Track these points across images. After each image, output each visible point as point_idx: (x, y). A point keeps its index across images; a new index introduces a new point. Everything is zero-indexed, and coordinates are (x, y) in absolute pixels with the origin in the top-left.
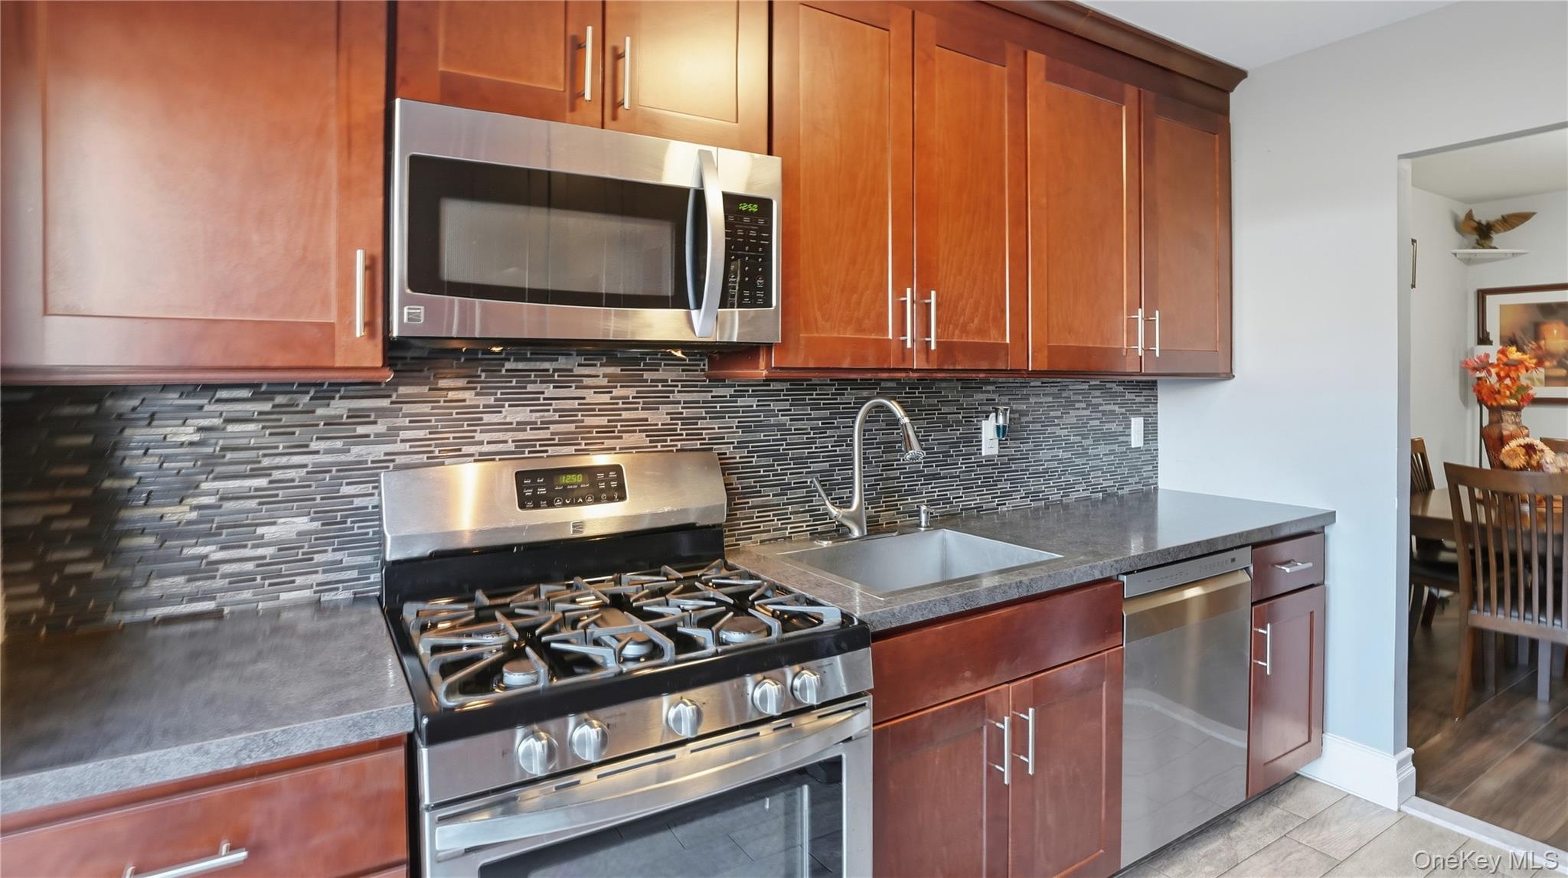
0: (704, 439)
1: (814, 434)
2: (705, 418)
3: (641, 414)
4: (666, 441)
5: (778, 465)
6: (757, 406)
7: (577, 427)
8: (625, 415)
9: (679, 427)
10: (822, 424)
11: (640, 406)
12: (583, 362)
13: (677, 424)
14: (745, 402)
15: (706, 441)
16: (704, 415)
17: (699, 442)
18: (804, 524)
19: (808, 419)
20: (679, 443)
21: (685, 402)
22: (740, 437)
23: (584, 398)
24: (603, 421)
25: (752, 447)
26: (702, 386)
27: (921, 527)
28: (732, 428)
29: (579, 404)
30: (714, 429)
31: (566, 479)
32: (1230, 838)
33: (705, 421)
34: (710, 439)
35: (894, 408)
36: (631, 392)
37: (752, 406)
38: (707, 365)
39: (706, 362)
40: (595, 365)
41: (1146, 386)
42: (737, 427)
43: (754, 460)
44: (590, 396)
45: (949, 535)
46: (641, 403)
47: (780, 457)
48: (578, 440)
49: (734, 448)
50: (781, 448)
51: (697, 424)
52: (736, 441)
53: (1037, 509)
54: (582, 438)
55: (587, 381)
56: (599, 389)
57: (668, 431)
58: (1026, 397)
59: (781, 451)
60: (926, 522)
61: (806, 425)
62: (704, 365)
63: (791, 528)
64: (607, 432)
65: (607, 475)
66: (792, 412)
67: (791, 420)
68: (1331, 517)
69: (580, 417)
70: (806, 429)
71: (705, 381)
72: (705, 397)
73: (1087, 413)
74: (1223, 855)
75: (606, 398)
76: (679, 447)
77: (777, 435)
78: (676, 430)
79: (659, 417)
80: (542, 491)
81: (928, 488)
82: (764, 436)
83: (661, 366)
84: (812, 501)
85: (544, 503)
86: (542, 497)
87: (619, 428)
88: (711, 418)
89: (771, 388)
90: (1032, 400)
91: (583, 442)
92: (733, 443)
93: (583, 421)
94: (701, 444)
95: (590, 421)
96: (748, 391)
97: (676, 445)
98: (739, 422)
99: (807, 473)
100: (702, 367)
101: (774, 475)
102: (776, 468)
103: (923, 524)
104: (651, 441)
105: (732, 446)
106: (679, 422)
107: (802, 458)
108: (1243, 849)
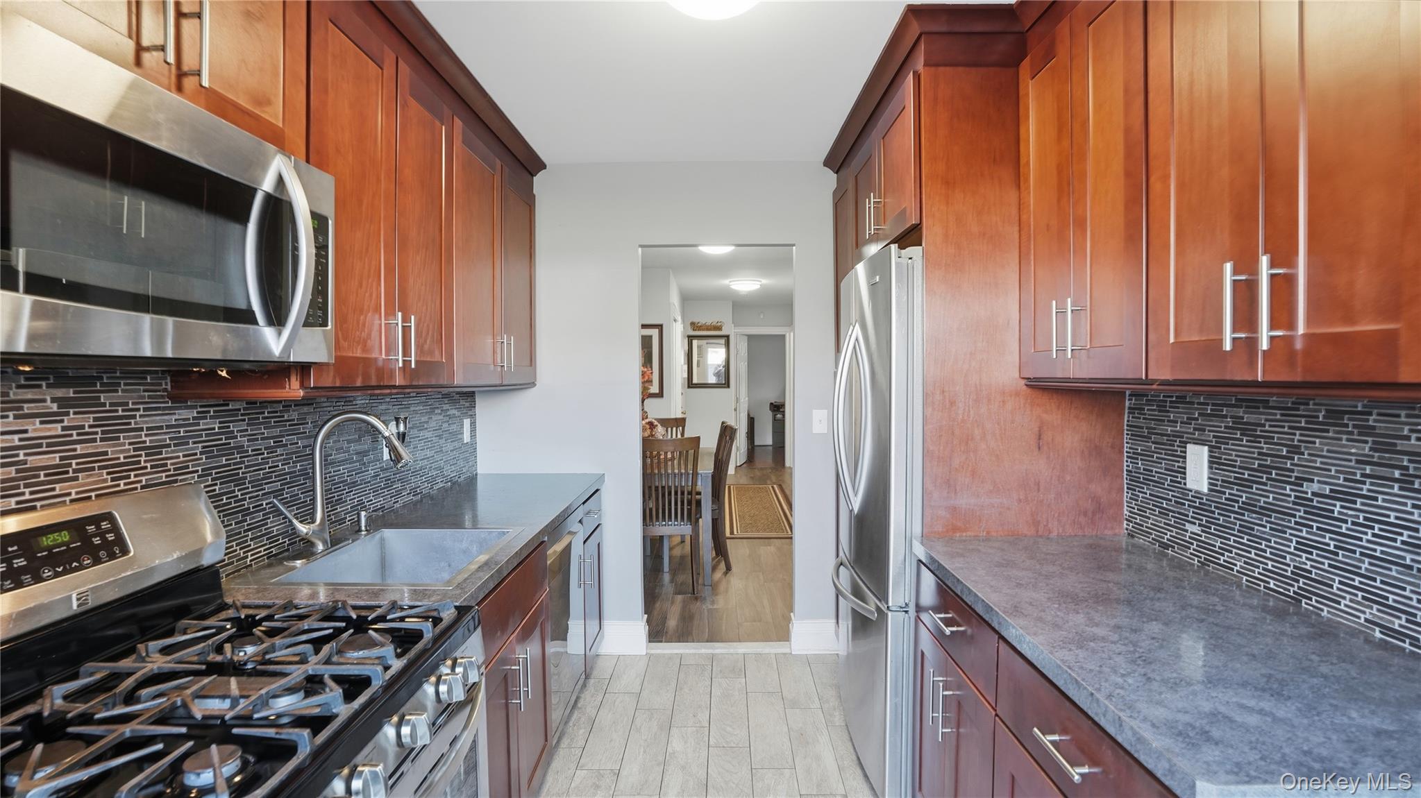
0: (170, 470)
1: (268, 453)
2: (169, 446)
3: (99, 446)
4: (129, 477)
5: (239, 490)
6: (219, 428)
7: (18, 471)
8: (80, 449)
9: (143, 459)
10: (274, 442)
11: (98, 437)
12: (23, 382)
13: (140, 456)
14: (206, 424)
15: (172, 472)
16: (168, 442)
17: (164, 475)
18: (262, 549)
19: (262, 439)
20: (143, 478)
21: (148, 429)
22: (204, 464)
23: (26, 431)
24: (55, 459)
25: (216, 473)
26: (164, 408)
27: (361, 531)
28: (196, 454)
29: (21, 440)
30: (178, 457)
31: (47, 541)
32: (581, 708)
33: (169, 449)
34: (175, 469)
35: (374, 421)
36: (88, 421)
37: (214, 429)
38: (169, 384)
39: (169, 380)
40: (40, 386)
41: (466, 398)
42: (201, 453)
43: (217, 488)
44: (35, 428)
45: (388, 533)
46: (100, 433)
47: (239, 482)
48: (19, 488)
49: (199, 477)
50: (241, 471)
51: (161, 453)
52: (200, 468)
53: (417, 502)
54: (26, 486)
55: (27, 408)
56: (47, 418)
57: (133, 465)
58: (407, 407)
59: (241, 475)
60: (366, 526)
61: (261, 444)
62: (166, 384)
63: (252, 555)
64: (59, 473)
65: (98, 527)
66: (249, 432)
67: (248, 440)
68: (601, 478)
69: (22, 457)
70: (261, 449)
71: (168, 402)
72: (168, 421)
73: (441, 417)
74: (583, 719)
75: (57, 429)
76: (144, 483)
77: (236, 458)
78: (139, 462)
79: (120, 450)
80: (20, 562)
81: (350, 496)
82: (226, 460)
83: (120, 386)
84: (267, 524)
85: (27, 578)
86: (22, 570)
87: (74, 466)
88: (175, 445)
89: (230, 407)
90: (412, 409)
91: (27, 491)
92: (197, 471)
93: (25, 462)
94: (167, 477)
95: (34, 461)
96: (209, 412)
97: (141, 481)
98: (204, 447)
99: (263, 495)
100: (164, 386)
101: (235, 502)
102: (237, 493)
103: (363, 528)
104: (113, 479)
105: (196, 475)
106: (143, 453)
107: (258, 480)
108: (591, 711)
